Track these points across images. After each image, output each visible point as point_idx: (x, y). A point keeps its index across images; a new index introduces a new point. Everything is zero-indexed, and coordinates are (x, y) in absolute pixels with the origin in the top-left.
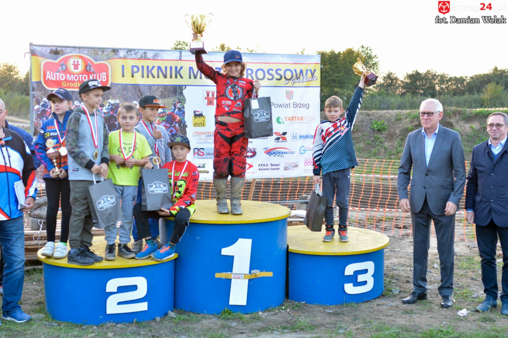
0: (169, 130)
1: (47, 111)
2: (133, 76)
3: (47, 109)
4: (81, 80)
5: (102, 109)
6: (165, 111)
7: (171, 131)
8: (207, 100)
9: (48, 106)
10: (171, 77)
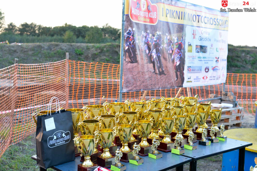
0: (179, 54)
1: (131, 37)
2: (166, 16)
3: (130, 36)
4: (145, 16)
5: (154, 38)
6: (178, 41)
7: (180, 55)
8: (193, 35)
9: (131, 34)
10: (182, 19)
